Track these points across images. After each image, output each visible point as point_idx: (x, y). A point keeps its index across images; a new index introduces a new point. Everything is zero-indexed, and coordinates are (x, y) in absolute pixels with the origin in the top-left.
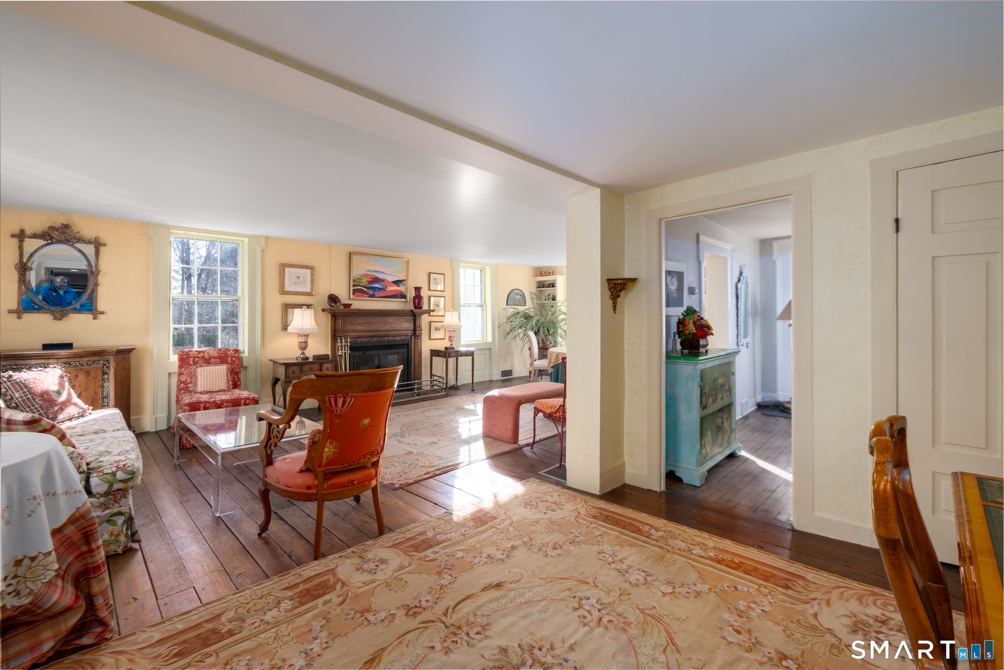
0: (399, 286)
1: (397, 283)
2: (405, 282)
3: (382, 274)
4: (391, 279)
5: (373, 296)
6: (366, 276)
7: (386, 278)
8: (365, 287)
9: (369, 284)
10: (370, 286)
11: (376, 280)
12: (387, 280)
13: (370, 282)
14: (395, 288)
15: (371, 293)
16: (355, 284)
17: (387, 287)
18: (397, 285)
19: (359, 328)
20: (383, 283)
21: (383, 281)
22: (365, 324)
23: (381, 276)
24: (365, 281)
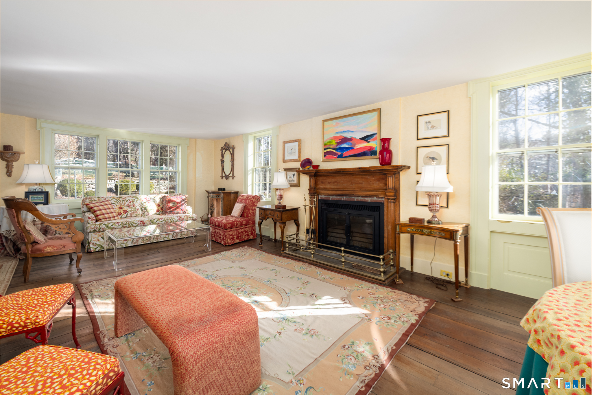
0: (368, 142)
1: (365, 139)
2: (375, 136)
3: (350, 133)
4: (359, 136)
5: (341, 156)
6: (335, 138)
7: (354, 136)
8: (334, 149)
9: (337, 145)
10: (338, 147)
11: (344, 140)
12: (354, 138)
13: (338, 144)
14: (364, 144)
15: (339, 153)
16: (326, 147)
17: (355, 145)
18: (366, 141)
19: (328, 186)
20: (351, 142)
21: (351, 139)
22: (333, 183)
23: (348, 135)
24: (334, 143)
